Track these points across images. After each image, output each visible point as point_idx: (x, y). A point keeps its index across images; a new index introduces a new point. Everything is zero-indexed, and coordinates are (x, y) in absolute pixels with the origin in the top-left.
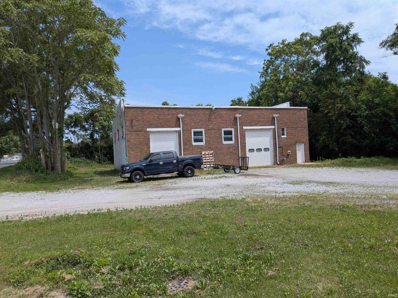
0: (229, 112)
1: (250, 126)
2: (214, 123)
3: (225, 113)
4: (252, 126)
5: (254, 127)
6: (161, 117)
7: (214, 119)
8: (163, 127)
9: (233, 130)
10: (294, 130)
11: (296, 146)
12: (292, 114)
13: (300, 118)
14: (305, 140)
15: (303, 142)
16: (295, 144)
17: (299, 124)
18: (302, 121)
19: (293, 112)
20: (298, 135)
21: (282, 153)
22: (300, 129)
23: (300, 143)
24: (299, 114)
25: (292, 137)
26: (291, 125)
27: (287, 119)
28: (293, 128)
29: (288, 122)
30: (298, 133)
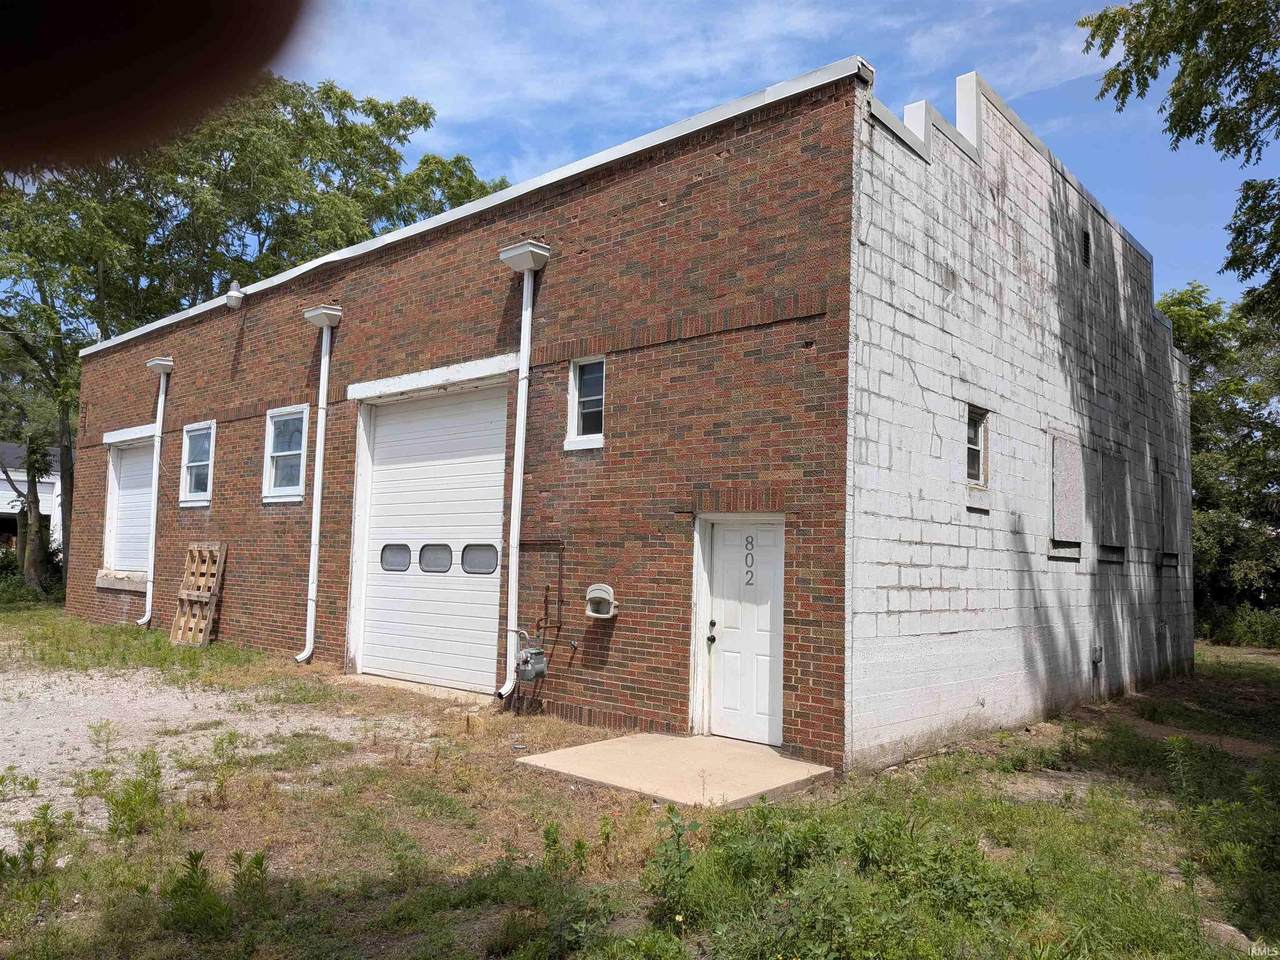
1: (379, 375)
2: (249, 379)
4: (389, 370)
7: (251, 360)
8: (131, 423)
9: (305, 412)
10: (678, 372)
11: (691, 539)
12: (680, 198)
13: (765, 220)
14: (794, 474)
15: (771, 499)
16: (684, 519)
17: (747, 286)
18: (778, 249)
19: (684, 175)
20: (722, 417)
21: (553, 596)
22: (751, 345)
23: (735, 510)
24: (747, 176)
25: (661, 438)
26: (655, 319)
27: (629, 266)
28: (669, 351)
29: (635, 290)
30: (726, 394)
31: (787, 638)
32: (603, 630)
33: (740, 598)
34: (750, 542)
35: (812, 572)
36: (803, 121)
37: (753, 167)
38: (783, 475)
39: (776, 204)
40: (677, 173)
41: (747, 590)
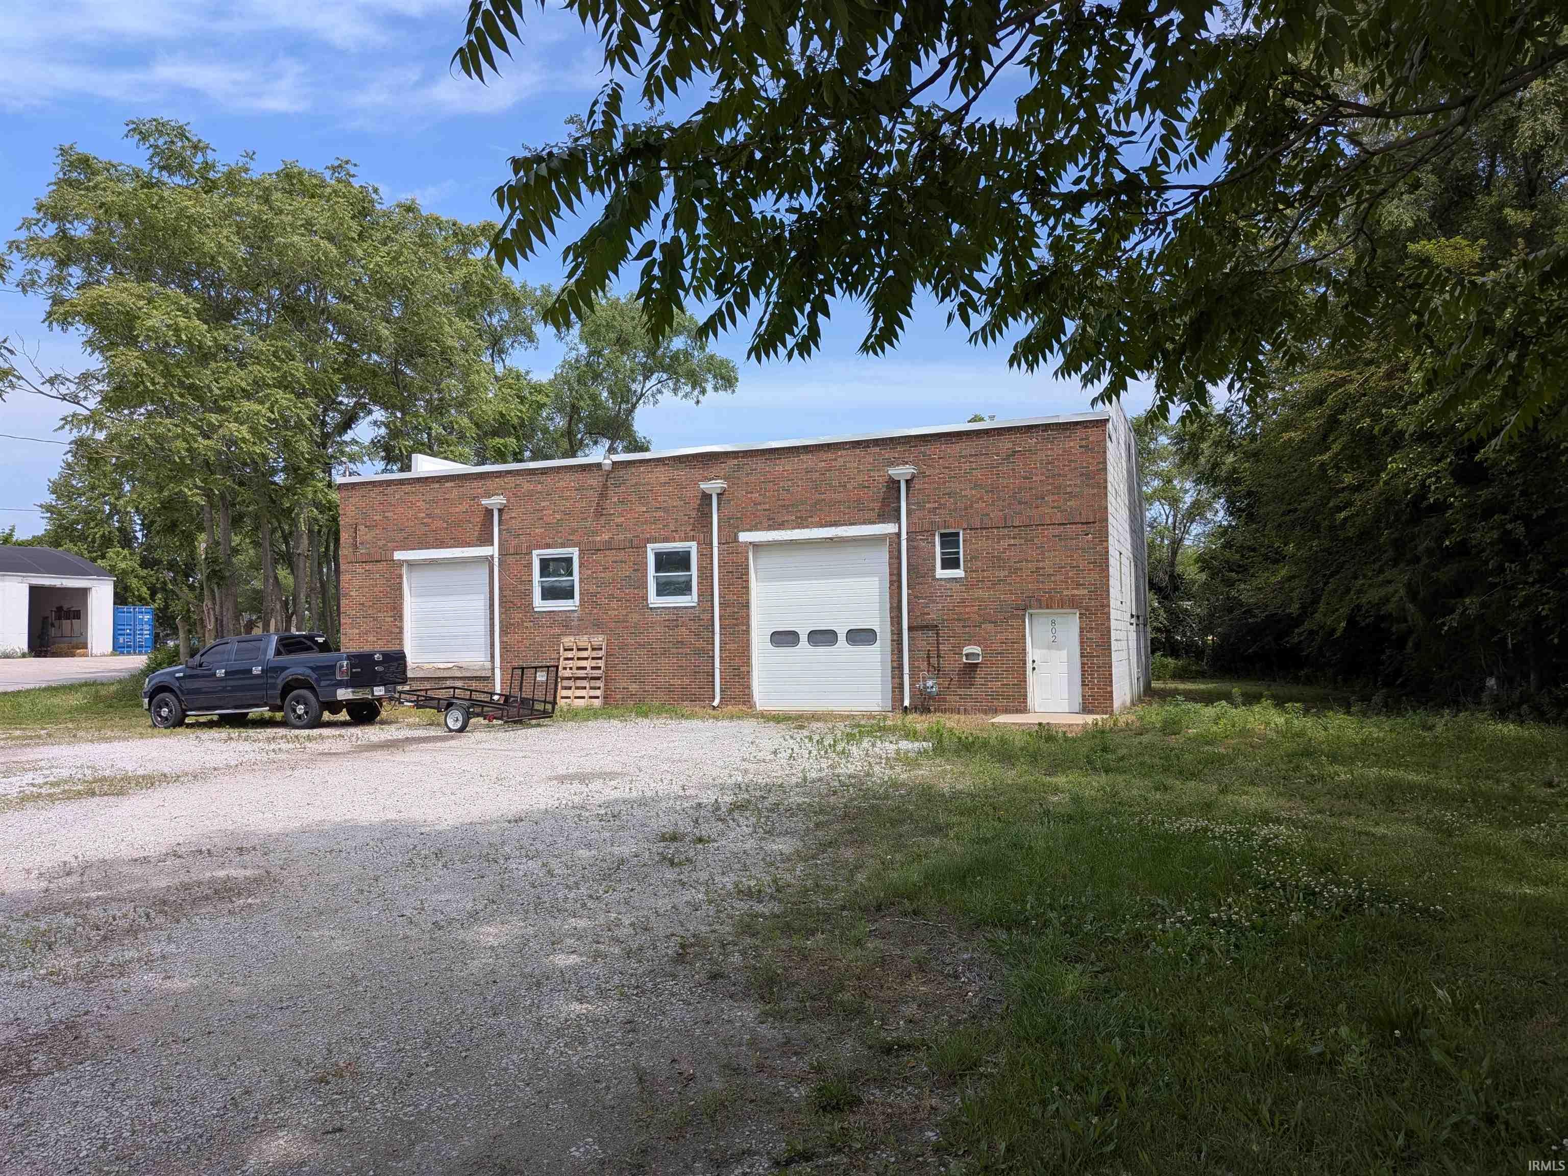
0: (681, 474)
1: (770, 528)
2: (620, 520)
3: (663, 479)
4: (781, 526)
5: (789, 532)
6: (437, 511)
7: (620, 508)
8: (441, 544)
9: (693, 547)
10: (1012, 541)
11: (1024, 622)
12: (1008, 456)
13: (1059, 475)
14: (1082, 592)
15: (1073, 603)
16: (1021, 613)
17: (1051, 504)
18: (1069, 490)
19: (1010, 445)
20: (1041, 565)
21: (934, 654)
22: (1057, 532)
23: (1051, 608)
24: (1049, 453)
25: (1002, 574)
26: (995, 515)
27: (976, 485)
28: (1006, 531)
29: (981, 498)
30: (1043, 553)
31: (1083, 664)
32: (972, 668)
33: (1049, 648)
34: (1053, 622)
35: (1094, 635)
36: (1080, 433)
37: (1052, 449)
38: (1076, 592)
39: (1067, 468)
40: (1006, 444)
41: (1054, 644)
